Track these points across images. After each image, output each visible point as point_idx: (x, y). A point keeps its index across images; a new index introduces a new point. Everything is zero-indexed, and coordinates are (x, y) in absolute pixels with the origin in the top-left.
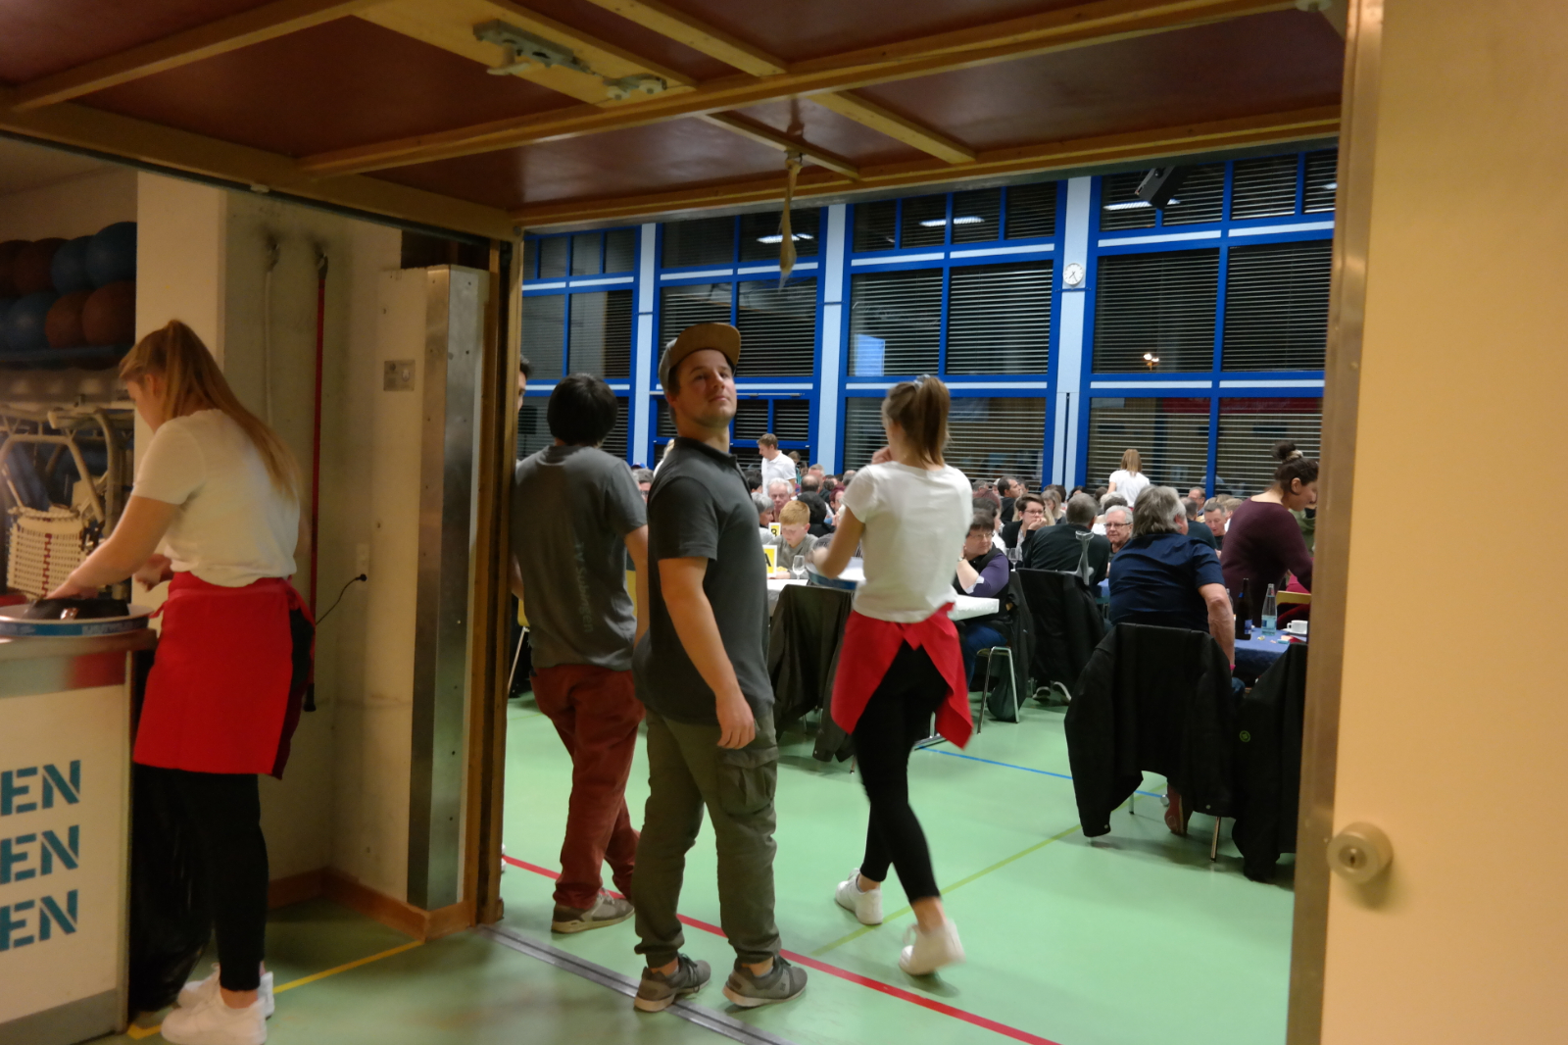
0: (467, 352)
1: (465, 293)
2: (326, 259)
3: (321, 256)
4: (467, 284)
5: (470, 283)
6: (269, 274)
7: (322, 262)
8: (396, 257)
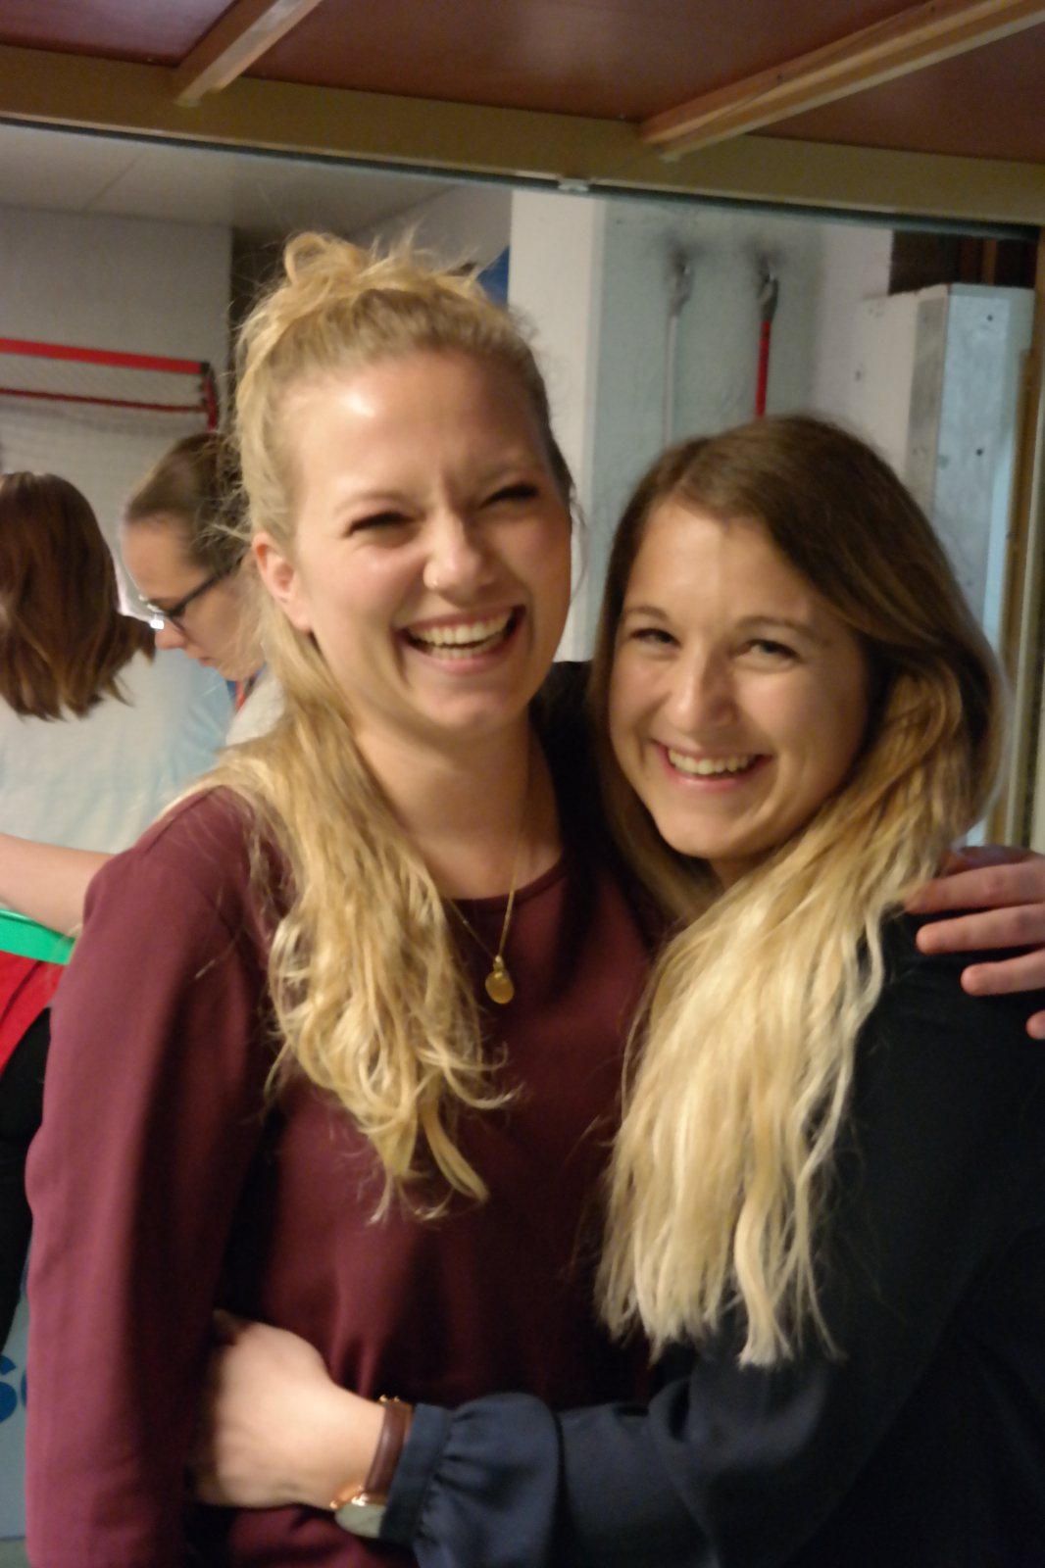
0: (980, 452)
1: (980, 336)
2: (776, 284)
3: (766, 279)
4: (984, 320)
5: (990, 318)
6: (675, 321)
7: (769, 291)
8: (882, 274)
